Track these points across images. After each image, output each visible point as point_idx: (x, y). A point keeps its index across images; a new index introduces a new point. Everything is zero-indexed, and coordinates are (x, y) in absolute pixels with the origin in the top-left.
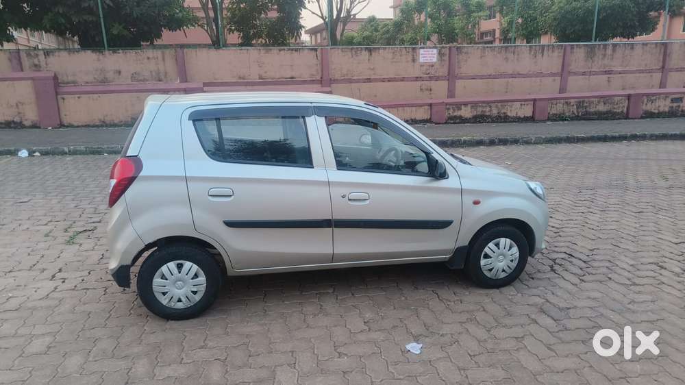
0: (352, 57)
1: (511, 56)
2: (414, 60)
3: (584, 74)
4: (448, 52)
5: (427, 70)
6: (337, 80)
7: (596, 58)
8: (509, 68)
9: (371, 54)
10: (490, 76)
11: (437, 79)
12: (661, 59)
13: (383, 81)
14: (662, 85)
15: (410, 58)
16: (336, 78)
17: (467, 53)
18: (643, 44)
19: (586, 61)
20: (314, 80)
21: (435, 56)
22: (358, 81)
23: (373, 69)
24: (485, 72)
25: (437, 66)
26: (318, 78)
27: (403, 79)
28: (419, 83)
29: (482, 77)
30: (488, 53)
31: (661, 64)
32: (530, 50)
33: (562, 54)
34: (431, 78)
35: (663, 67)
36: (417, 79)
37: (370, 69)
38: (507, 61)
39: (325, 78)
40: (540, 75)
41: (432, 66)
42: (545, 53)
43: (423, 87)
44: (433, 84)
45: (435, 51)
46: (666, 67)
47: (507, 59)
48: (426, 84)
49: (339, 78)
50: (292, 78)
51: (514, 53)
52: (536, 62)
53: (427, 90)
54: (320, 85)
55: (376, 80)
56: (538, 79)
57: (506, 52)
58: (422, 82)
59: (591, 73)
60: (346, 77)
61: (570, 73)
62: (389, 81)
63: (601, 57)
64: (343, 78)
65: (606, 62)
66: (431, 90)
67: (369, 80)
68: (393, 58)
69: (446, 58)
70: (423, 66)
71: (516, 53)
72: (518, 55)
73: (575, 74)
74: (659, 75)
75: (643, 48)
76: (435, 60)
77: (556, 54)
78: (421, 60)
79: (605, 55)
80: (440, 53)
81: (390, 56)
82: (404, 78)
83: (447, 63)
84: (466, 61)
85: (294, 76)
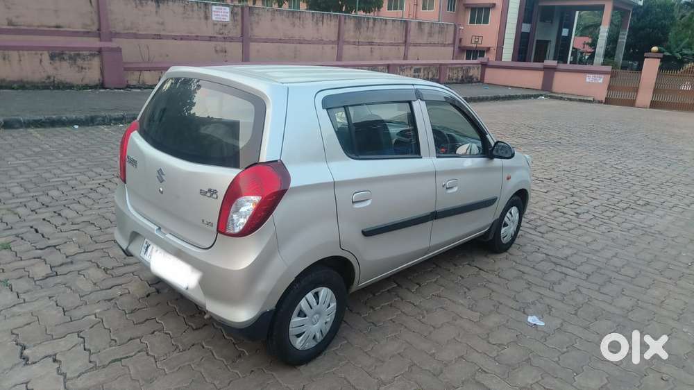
0: (136, 7)
1: (297, 21)
2: (206, 18)
3: (354, 43)
4: (240, 11)
5: (220, 29)
6: (119, 33)
7: (362, 30)
8: (296, 32)
9: (159, 6)
10: (280, 41)
11: (232, 40)
12: (404, 34)
13: (175, 38)
14: (405, 58)
15: (202, 15)
16: (117, 31)
17: (258, 14)
18: (393, 20)
19: (355, 32)
20: (88, 32)
21: (228, 15)
22: (146, 37)
23: (162, 24)
24: (276, 36)
25: (230, 25)
26: (94, 28)
27: (197, 38)
28: (213, 44)
29: (273, 41)
30: (278, 17)
31: (404, 39)
32: (313, 17)
33: (337, 23)
34: (225, 39)
35: (406, 41)
36: (211, 38)
37: (158, 23)
38: (294, 26)
39: (104, 30)
40: (321, 42)
41: (225, 26)
42: (325, 21)
43: (218, 48)
44: (227, 45)
45: (228, 9)
46: (408, 41)
47: (294, 24)
48: (221, 45)
49: (122, 32)
50: (57, 27)
51: (300, 18)
52: (318, 30)
53: (222, 51)
54: (97, 39)
55: (168, 37)
56: (320, 46)
57: (293, 17)
58: (217, 43)
59: (359, 43)
60: (131, 31)
61: (344, 42)
62: (181, 39)
63: (366, 29)
64: (126, 32)
65: (368, 34)
66: (226, 52)
67: (158, 37)
68: (184, 13)
69: (239, 18)
70: (216, 24)
71: (301, 19)
72: (303, 21)
73: (348, 43)
74: (402, 48)
75: (393, 24)
76: (228, 19)
77: (333, 23)
78: (214, 18)
79: (368, 28)
80: (232, 12)
81: (181, 9)
82: (197, 36)
83: (240, 23)
84: (258, 23)
85: (61, 24)
